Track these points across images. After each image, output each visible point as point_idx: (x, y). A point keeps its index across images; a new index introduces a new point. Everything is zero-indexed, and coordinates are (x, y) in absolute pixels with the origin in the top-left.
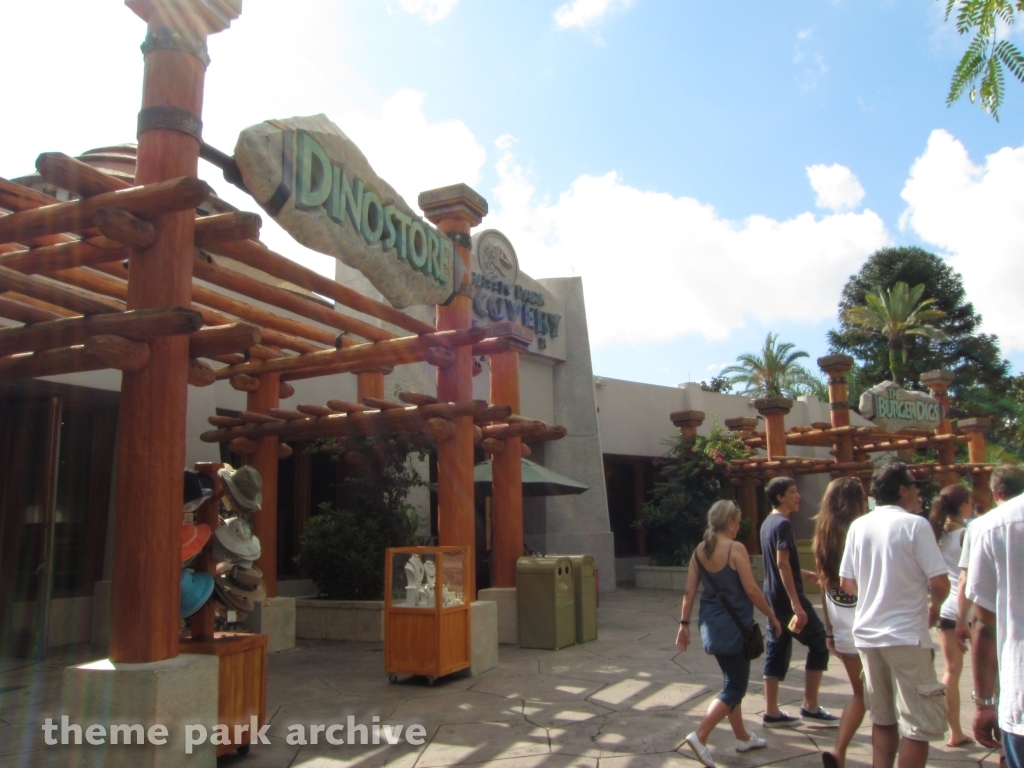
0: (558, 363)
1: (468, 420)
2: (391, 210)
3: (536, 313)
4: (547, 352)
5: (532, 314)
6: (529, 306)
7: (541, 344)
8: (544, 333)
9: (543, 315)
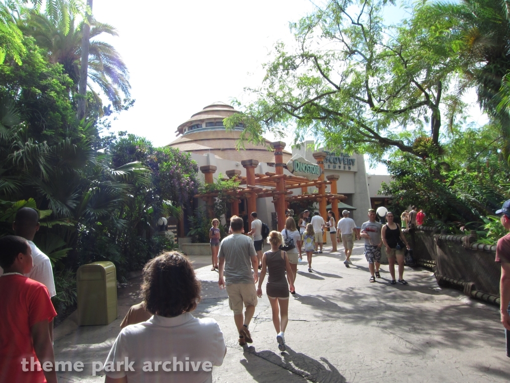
0: (355, 173)
1: (324, 198)
2: (309, 165)
3: (347, 159)
4: (352, 170)
5: (346, 160)
6: (345, 158)
7: (349, 168)
8: (350, 165)
9: (350, 160)
